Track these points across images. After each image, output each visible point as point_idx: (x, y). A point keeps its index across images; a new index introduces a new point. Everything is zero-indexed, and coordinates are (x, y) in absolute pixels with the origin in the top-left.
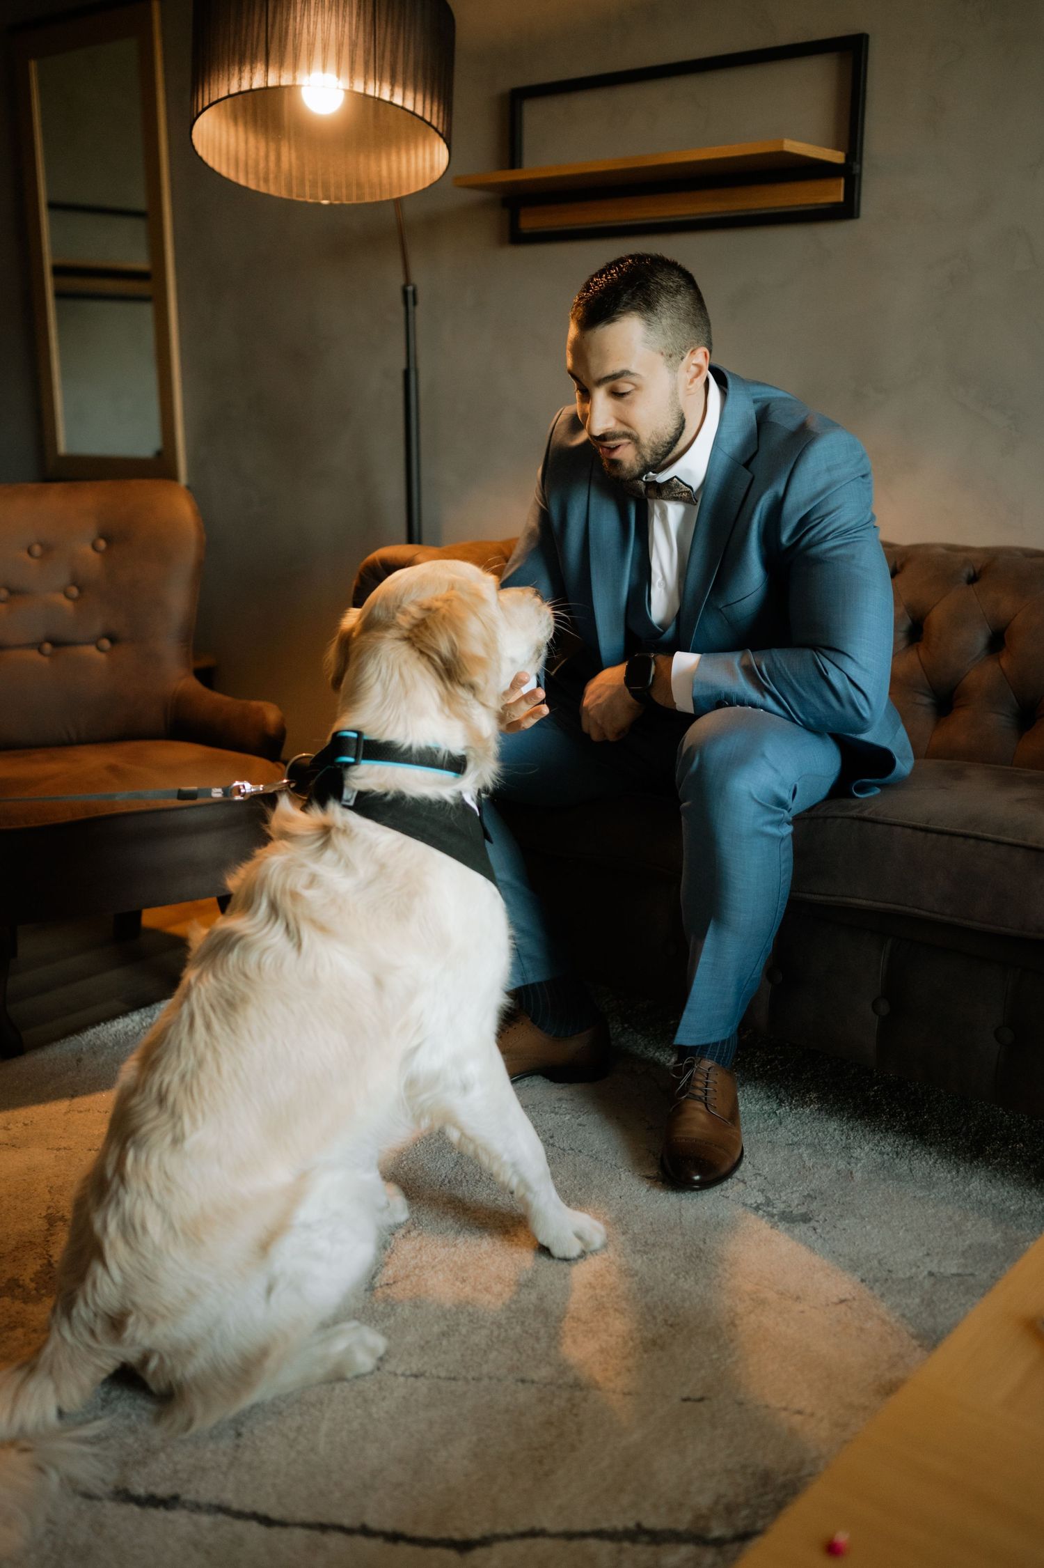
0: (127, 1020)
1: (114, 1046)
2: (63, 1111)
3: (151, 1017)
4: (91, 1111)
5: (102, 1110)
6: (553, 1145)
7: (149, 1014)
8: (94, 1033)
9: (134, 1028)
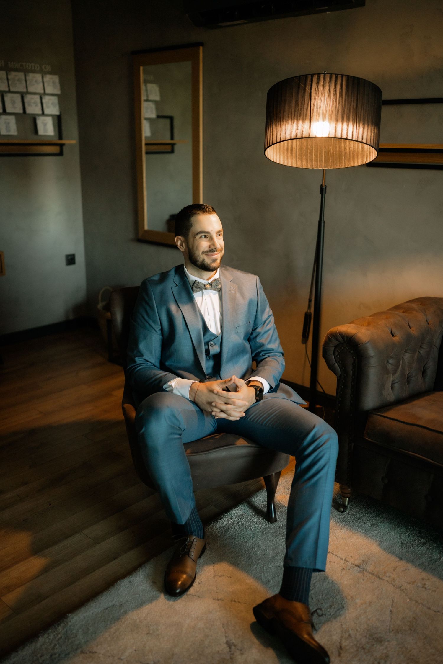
0: (222, 520)
1: (221, 535)
2: (213, 576)
3: (231, 518)
4: (224, 576)
5: (229, 576)
6: (429, 608)
7: (230, 517)
8: (211, 528)
9: (226, 524)
